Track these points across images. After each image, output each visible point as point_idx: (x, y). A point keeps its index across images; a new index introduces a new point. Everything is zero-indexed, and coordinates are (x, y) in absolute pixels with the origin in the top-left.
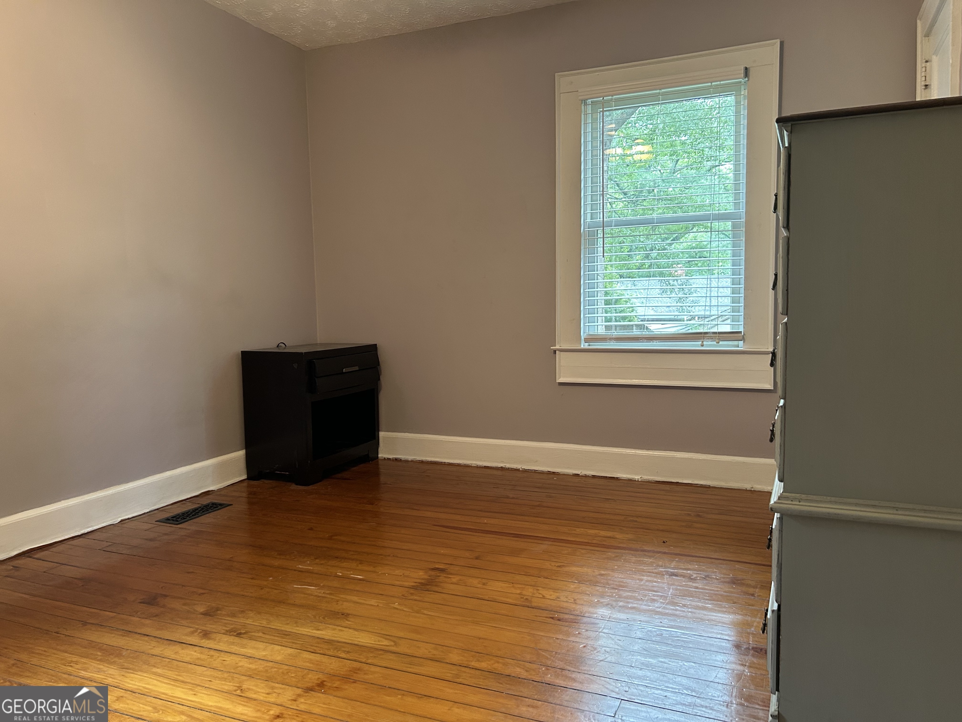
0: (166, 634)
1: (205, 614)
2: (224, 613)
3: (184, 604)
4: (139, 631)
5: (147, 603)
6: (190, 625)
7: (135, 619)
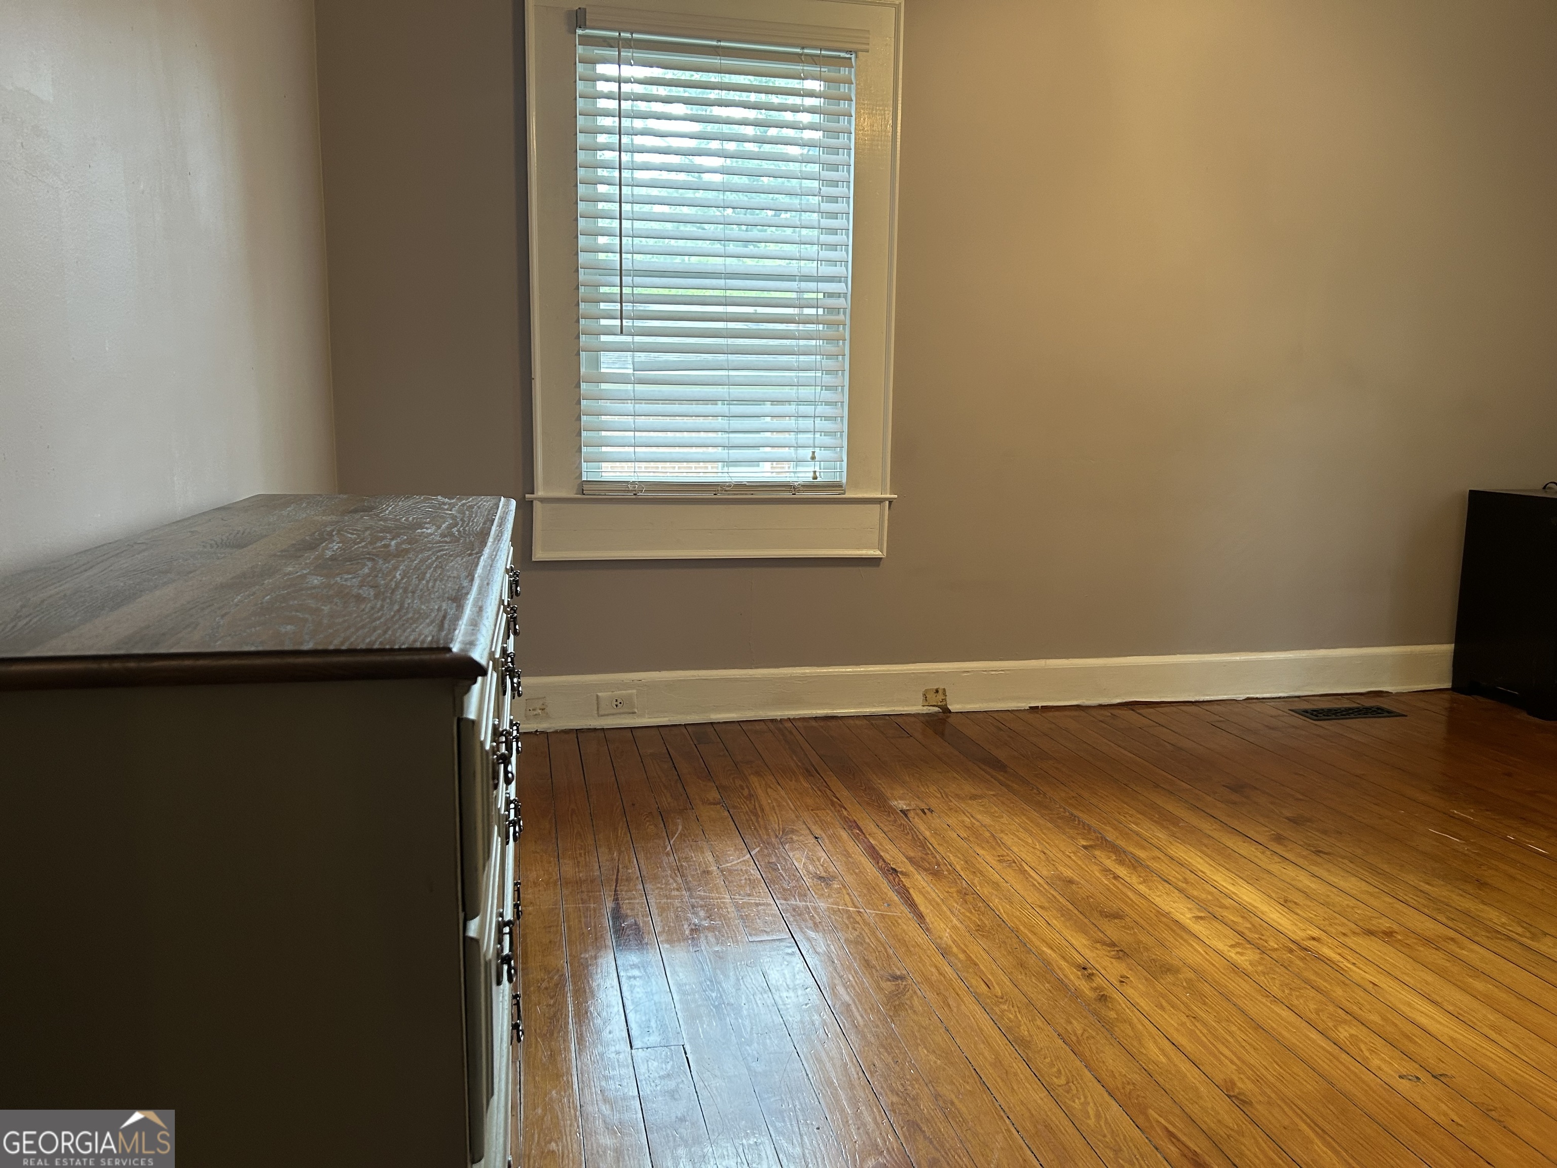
0: (1235, 824)
1: (1293, 820)
2: (1314, 826)
3: (1272, 803)
4: (1208, 811)
5: (1230, 788)
6: (1267, 824)
7: (1209, 799)
